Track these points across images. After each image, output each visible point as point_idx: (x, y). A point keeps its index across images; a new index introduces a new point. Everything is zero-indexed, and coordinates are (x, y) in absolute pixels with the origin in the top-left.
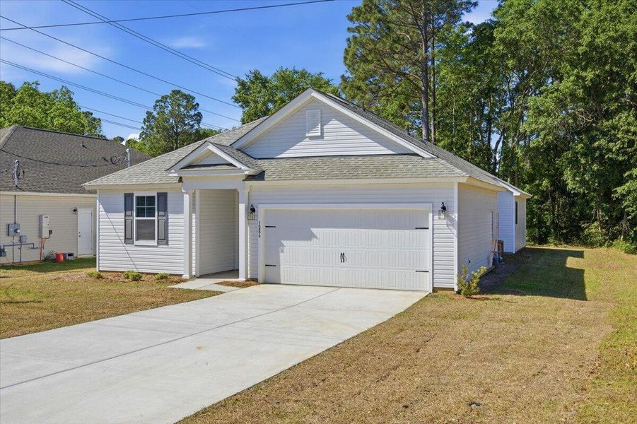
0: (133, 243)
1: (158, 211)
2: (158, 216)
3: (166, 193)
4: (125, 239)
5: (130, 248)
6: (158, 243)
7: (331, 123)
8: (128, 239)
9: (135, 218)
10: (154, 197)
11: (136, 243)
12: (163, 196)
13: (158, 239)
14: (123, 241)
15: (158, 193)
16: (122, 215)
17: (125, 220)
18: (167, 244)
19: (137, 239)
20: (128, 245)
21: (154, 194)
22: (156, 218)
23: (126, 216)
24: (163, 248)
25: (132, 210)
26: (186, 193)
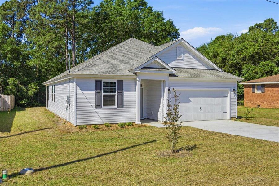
0: (101, 108)
1: (118, 90)
2: (118, 93)
3: (123, 81)
4: (96, 105)
5: (99, 110)
6: (118, 107)
7: (186, 54)
8: (98, 106)
9: (103, 94)
10: (115, 82)
11: (103, 107)
12: (120, 82)
13: (118, 105)
14: (94, 107)
15: (117, 80)
16: (94, 92)
17: (96, 95)
18: (123, 107)
19: (103, 106)
20: (97, 109)
21: (115, 80)
22: (116, 94)
23: (96, 92)
24: (120, 110)
25: (101, 89)
26: (138, 81)
